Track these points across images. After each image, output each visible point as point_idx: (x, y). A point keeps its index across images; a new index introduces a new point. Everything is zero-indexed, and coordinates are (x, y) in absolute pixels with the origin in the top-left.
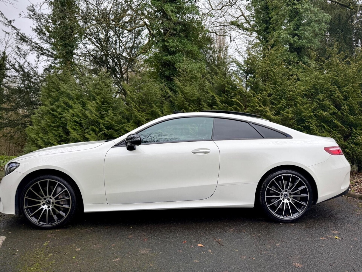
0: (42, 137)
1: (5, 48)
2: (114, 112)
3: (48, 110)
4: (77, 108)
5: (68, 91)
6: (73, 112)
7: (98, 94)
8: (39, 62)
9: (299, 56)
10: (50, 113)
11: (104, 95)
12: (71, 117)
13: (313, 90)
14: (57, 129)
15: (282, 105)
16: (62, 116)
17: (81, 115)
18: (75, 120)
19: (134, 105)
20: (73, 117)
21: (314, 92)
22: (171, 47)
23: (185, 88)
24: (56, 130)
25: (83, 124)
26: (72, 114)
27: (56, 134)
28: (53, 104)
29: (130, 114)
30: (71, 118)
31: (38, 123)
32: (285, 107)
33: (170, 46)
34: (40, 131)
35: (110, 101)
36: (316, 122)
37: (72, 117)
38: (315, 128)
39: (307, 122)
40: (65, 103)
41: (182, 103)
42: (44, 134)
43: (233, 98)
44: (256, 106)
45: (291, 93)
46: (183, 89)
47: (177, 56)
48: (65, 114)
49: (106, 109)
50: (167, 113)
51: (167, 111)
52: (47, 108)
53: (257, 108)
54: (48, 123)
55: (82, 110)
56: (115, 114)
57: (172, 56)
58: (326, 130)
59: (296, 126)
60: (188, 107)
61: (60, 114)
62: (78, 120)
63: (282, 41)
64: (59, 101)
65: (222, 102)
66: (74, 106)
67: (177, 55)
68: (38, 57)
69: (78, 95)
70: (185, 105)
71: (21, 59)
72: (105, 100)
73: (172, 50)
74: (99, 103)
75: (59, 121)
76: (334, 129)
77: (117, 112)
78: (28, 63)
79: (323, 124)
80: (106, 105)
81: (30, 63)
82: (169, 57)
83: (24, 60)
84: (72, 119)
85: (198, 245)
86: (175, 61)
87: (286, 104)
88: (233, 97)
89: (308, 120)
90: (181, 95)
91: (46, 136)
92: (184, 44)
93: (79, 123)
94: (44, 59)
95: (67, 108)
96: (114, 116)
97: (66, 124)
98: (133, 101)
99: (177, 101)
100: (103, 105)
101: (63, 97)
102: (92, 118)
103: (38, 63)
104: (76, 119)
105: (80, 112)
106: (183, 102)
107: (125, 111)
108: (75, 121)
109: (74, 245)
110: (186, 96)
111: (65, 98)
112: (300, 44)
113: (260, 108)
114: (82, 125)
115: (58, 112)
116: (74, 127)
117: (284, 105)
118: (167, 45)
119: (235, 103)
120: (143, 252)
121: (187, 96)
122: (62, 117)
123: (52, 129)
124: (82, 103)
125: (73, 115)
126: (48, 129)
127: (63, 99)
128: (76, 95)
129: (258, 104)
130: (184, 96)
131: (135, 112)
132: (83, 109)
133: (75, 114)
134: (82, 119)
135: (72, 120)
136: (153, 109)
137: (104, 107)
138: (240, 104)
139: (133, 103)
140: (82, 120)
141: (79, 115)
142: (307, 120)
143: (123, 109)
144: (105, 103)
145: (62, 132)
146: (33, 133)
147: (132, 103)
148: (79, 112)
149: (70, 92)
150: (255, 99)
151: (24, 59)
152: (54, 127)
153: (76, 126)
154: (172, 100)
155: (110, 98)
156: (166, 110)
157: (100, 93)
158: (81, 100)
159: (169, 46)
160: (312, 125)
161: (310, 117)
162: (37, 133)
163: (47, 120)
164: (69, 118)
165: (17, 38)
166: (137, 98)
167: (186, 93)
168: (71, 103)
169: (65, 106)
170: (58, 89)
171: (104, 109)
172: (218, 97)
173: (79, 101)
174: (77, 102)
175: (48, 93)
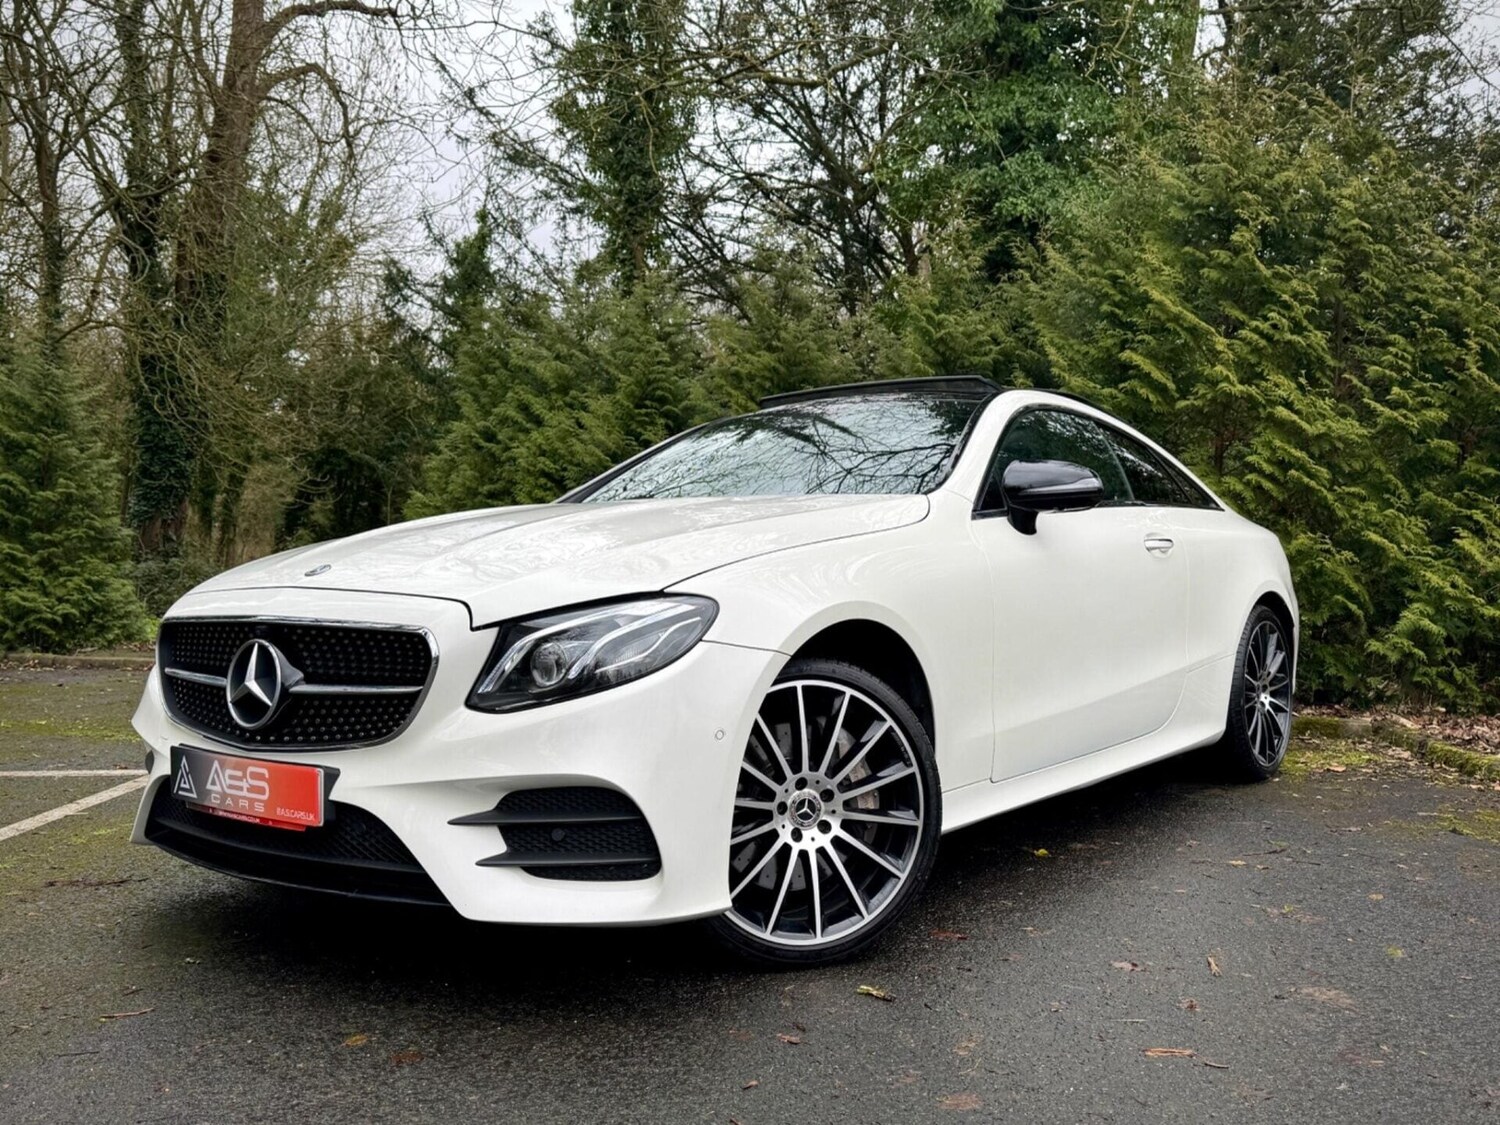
3: (472, 438)
4: (555, 423)
5: (532, 364)
6: (541, 440)
7: (627, 368)
10: (479, 448)
11: (643, 373)
12: (532, 459)
16: (510, 454)
18: (544, 468)
20: (539, 459)
26: (537, 446)
28: (490, 413)
30: (532, 464)
35: (665, 393)
37: (536, 457)
40: (524, 408)
48: (519, 447)
52: (471, 430)
54: (469, 484)
61: (505, 448)
62: (552, 467)
64: (505, 402)
66: (547, 417)
67: (1013, 161)
68: (562, 223)
69: (565, 376)
72: (649, 389)
74: (623, 401)
80: (651, 407)
84: (535, 466)
93: (558, 478)
95: (526, 425)
97: (517, 484)
98: (736, 388)
100: (638, 411)
101: (518, 388)
102: (587, 459)
103: (563, 250)
104: (546, 466)
105: (562, 440)
108: (544, 474)
111: (523, 390)
114: (565, 485)
115: (499, 442)
116: (539, 493)
122: (508, 460)
124: (576, 405)
125: (541, 449)
127: (517, 393)
128: (560, 376)
133: (545, 448)
134: (564, 466)
135: (532, 468)
140: (565, 469)
141: (558, 450)
144: (648, 403)
148: (559, 437)
149: (538, 368)
153: (546, 490)
155: (665, 380)
157: (634, 364)
158: (574, 393)
163: (466, 471)
164: (525, 462)
165: (499, 155)
168: (538, 406)
169: (521, 420)
170: (506, 358)
173: (568, 399)
174: (560, 403)
175: (478, 374)
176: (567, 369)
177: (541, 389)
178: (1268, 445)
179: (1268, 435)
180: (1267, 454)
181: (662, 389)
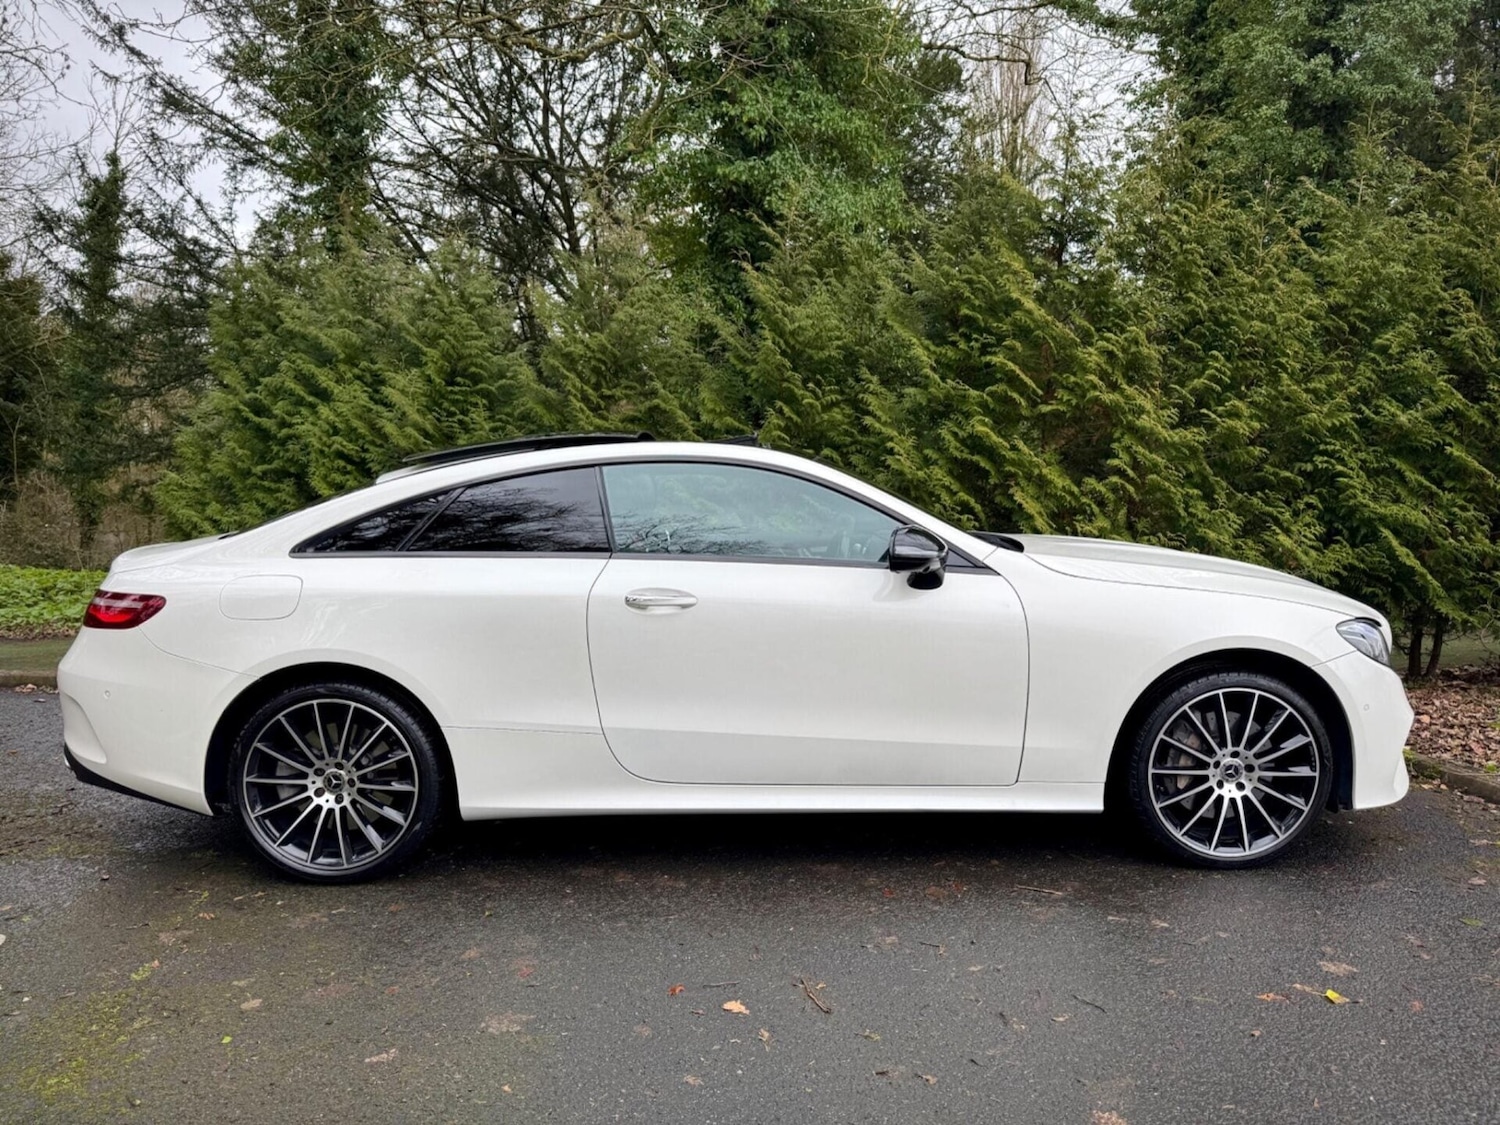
0: (218, 517)
1: (117, 139)
2: (498, 417)
3: (238, 410)
4: (347, 398)
5: (312, 330)
6: (332, 417)
7: (433, 340)
8: (239, 197)
9: (1337, 142)
10: (246, 421)
11: (453, 347)
12: (325, 439)
13: (1357, 311)
14: (273, 486)
15: (1212, 378)
16: (291, 431)
17: (363, 429)
18: (341, 448)
19: (574, 386)
20: (334, 438)
21: (1363, 319)
22: (750, 124)
23: (789, 309)
24: (269, 490)
25: (371, 465)
26: (328, 423)
27: (271, 504)
28: (259, 384)
29: (560, 422)
30: (325, 444)
31: (203, 460)
32: (1226, 388)
33: (745, 119)
34: (209, 495)
35: (478, 370)
36: (1362, 455)
37: (329, 436)
38: (1355, 482)
39: (1324, 453)
40: (302, 378)
41: (776, 374)
42: (227, 503)
43: (991, 353)
44: (1095, 387)
45: (1256, 324)
46: (780, 315)
47: (775, 160)
48: (303, 423)
49: (465, 401)
50: (711, 416)
51: (712, 411)
52: (234, 402)
53: (1098, 393)
54: (239, 464)
55: (370, 410)
56: (499, 424)
57: (751, 163)
58: (1412, 492)
59: (1272, 470)
60: (802, 392)
61: (283, 424)
62: (350, 448)
63: (1257, 75)
64: (279, 371)
65: (944, 368)
66: (336, 391)
67: (775, 158)
68: (234, 175)
69: (353, 345)
70: (785, 385)
71: (170, 184)
72: (461, 364)
73: (754, 133)
74: (433, 377)
75: (281, 454)
76: (1448, 484)
77: (507, 415)
78: (198, 202)
79: (1399, 464)
80: (464, 385)
81: (204, 200)
82: (742, 169)
83: (181, 191)
84: (329, 447)
85: (728, 1006)
86: (768, 183)
87: (1229, 373)
88: (992, 346)
89: (1330, 443)
90: (769, 343)
91: (232, 511)
92: (805, 109)
93: (357, 460)
94: (257, 185)
95: (311, 399)
96: (494, 430)
97: (306, 465)
98: (568, 370)
99: (754, 367)
100: (450, 388)
101: (294, 356)
102: (403, 443)
103: (234, 200)
104: (344, 446)
105: (360, 417)
106: (780, 368)
107: (539, 410)
108: (340, 455)
109: (242, 983)
110: (792, 342)
111: (300, 358)
112: (1339, 86)
113: (1108, 397)
114: (370, 469)
115: (276, 417)
116: (338, 478)
117: (1219, 382)
118: (733, 113)
119: (999, 376)
120: (494, 1027)
121: (797, 341)
122: (289, 437)
123: (255, 487)
124: (368, 378)
125: (335, 428)
126: (239, 485)
127: (294, 362)
128: (346, 344)
129: (1104, 376)
130: (786, 342)
131: (580, 415)
132: (371, 405)
133: (340, 426)
134: (366, 446)
135: (326, 449)
136: (656, 401)
137: (456, 393)
138: (1023, 376)
139: (572, 376)
140: (366, 451)
141: (356, 429)
142: (1322, 447)
143: (530, 404)
144: (459, 379)
145: (293, 496)
146: (184, 502)
147: (567, 378)
148: (355, 414)
149: (321, 335)
150: (1092, 356)
151: (181, 183)
152: (264, 475)
153: (345, 473)
154: (736, 362)
155: (477, 356)
156: (710, 406)
157: (441, 336)
158: (364, 364)
159: (739, 117)
160: (1345, 465)
161: (1338, 432)
162: (199, 503)
163: (234, 449)
164: (314, 441)
165: (152, 97)
166: (589, 354)
167: (793, 333)
168: (324, 378)
169: (302, 393)
170: (274, 320)
171: (455, 402)
172: (927, 348)
173: (356, 371)
174: (349, 375)
175: (239, 339)
176: (356, 339)
177: (325, 358)
178: (1128, 449)
179: (1127, 440)
180: (1126, 457)
181: (476, 365)
